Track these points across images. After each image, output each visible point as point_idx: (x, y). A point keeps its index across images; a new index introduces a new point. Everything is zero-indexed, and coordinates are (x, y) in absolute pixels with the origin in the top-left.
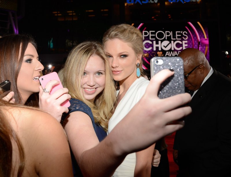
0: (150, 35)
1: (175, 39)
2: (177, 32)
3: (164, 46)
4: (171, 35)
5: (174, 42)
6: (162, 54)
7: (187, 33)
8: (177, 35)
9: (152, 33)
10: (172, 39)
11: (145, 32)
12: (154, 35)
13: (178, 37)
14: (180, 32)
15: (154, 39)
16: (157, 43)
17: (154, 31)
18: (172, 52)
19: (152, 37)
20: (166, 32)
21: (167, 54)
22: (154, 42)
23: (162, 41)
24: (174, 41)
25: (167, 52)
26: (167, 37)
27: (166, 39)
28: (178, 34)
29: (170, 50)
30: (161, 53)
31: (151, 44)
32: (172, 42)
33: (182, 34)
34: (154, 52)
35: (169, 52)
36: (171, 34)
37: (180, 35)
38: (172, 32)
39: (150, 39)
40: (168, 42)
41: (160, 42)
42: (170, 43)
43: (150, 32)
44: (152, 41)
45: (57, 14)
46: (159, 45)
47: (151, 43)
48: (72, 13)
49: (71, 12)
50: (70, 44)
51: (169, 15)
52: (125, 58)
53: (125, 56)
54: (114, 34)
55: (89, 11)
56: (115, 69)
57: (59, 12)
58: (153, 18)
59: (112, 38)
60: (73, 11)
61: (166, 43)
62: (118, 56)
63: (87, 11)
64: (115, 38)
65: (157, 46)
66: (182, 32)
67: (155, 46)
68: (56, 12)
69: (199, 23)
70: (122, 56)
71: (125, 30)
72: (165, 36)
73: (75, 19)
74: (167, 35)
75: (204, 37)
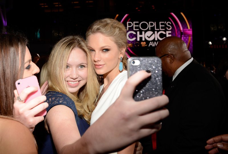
0: (134, 26)
1: (158, 29)
2: (160, 23)
3: (148, 36)
4: (155, 26)
5: (157, 33)
6: (145, 45)
7: (170, 23)
8: (160, 26)
9: (136, 24)
10: (156, 29)
11: (129, 23)
12: (138, 26)
13: (162, 28)
14: (163, 22)
15: (138, 30)
16: (141, 34)
17: (138, 22)
18: (155, 42)
19: (136, 28)
20: (150, 22)
21: (151, 44)
22: (138, 33)
23: (145, 32)
24: (158, 31)
25: (151, 42)
26: (151, 27)
27: (150, 29)
28: (162, 24)
29: (154, 41)
30: (145, 43)
31: (135, 35)
32: (156, 32)
33: (165, 25)
34: (138, 43)
35: (153, 42)
36: (155, 24)
37: (164, 26)
38: (155, 23)
39: (134, 29)
40: (152, 33)
41: (143, 32)
42: (154, 33)
43: (134, 22)
44: (136, 32)
45: (44, 5)
46: (143, 36)
47: (134, 33)
48: (58, 5)
49: (57, 3)
50: (56, 34)
51: (153, 6)
52: (107, 52)
53: (107, 50)
54: (96, 28)
55: (75, 2)
56: (97, 63)
57: (45, 4)
58: (137, 8)
59: (94, 32)
60: (59, 3)
61: (149, 33)
62: (100, 50)
63: (72, 3)
64: (97, 32)
65: (141, 36)
66: (165, 22)
67: (139, 36)
68: (43, 4)
69: (182, 14)
70: (105, 51)
71: (107, 24)
72: (149, 26)
73: (61, 11)
74: (151, 25)
75: (187, 28)
